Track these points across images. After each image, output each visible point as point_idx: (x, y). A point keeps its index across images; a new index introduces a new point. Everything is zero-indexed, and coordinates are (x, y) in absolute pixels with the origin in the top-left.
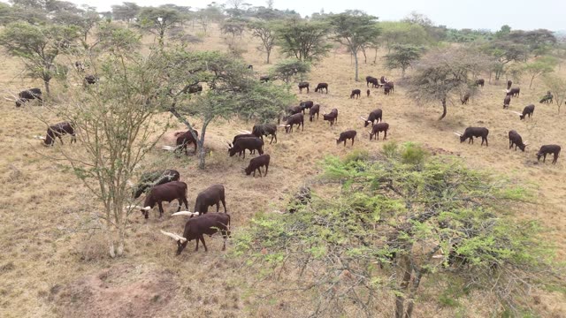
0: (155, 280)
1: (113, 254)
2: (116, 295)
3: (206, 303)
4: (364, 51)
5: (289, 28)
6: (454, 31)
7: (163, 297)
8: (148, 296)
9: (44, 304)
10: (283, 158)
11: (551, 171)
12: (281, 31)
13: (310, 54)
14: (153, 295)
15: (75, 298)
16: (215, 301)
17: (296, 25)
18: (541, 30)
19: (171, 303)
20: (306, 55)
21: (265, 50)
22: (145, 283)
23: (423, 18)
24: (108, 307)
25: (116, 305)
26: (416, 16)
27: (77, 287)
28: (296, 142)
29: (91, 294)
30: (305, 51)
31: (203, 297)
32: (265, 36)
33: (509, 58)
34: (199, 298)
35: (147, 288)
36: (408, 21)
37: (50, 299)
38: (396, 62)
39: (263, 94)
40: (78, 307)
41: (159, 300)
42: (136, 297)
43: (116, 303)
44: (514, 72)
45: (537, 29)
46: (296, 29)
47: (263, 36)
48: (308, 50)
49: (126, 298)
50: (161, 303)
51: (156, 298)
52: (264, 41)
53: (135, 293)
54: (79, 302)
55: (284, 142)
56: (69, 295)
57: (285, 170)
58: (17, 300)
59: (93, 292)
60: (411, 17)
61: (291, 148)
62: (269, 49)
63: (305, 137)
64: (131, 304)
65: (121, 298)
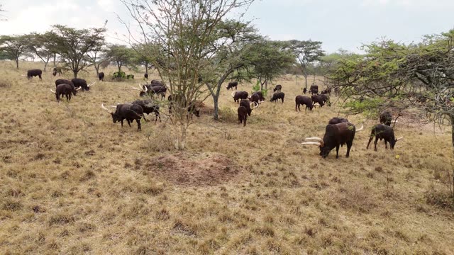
1: (177, 148)
2: (194, 164)
7: (232, 170)
8: (221, 167)
9: (132, 171)
14: (225, 167)
15: (160, 165)
19: (240, 174)
22: (215, 159)
23: (348, 53)
24: (191, 171)
25: (197, 170)
26: (342, 51)
27: (159, 160)
29: (173, 163)
31: (265, 173)
34: (262, 173)
35: (218, 162)
36: (336, 54)
37: (137, 168)
40: (164, 171)
41: (230, 171)
42: (212, 166)
49: (203, 166)
50: (232, 173)
51: (227, 169)
53: (210, 164)
54: (165, 168)
56: (154, 165)
58: (108, 170)
59: (174, 161)
60: (338, 52)
64: (209, 170)
65: (200, 166)
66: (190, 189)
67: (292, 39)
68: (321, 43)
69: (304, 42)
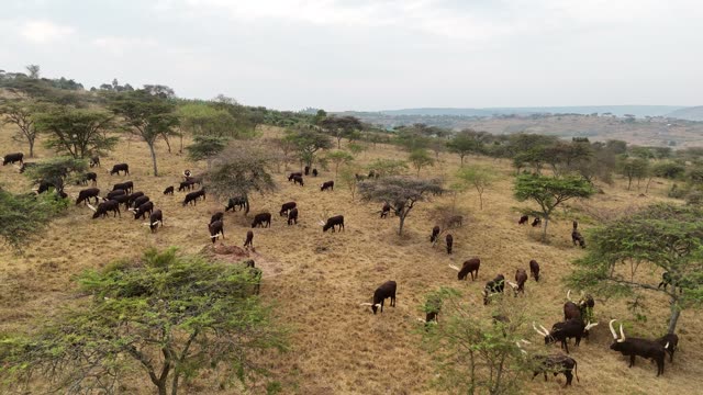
4: (166, 139)
5: (55, 117)
6: (276, 113)
10: (50, 280)
11: (335, 255)
12: (45, 120)
13: (89, 147)
17: (66, 114)
20: (83, 148)
21: (26, 139)
23: (232, 103)
26: (224, 100)
28: (70, 257)
30: (82, 144)
32: (25, 122)
33: (317, 147)
38: (200, 153)
39: (14, 209)
44: (321, 161)
46: (66, 119)
47: (22, 123)
48: (86, 143)
52: (24, 129)
55: (54, 260)
57: (55, 294)
60: (218, 101)
61: (63, 266)
62: (31, 139)
63: (82, 251)
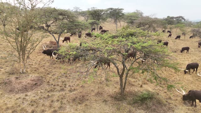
0: (36, 79)
1: (21, 72)
2: (21, 82)
3: (54, 86)
4: (120, 22)
5: (92, 11)
7: (39, 84)
8: (33, 83)
12: (90, 12)
14: (35, 83)
15: (6, 83)
16: (58, 85)
18: (180, 16)
19: (42, 86)
22: (32, 79)
23: (140, 12)
24: (17, 86)
25: (21, 85)
26: (138, 11)
27: (6, 80)
29: (12, 82)
31: (54, 84)
32: (85, 16)
34: (52, 85)
35: (33, 81)
40: (6, 86)
41: (37, 85)
42: (28, 83)
43: (20, 85)
44: (170, 28)
45: (179, 16)
46: (95, 11)
48: (99, 19)
49: (24, 83)
51: (36, 84)
52: (85, 18)
53: (28, 82)
54: (7, 84)
56: (3, 83)
59: (12, 81)
60: (136, 11)
64: (26, 85)
65: (23, 83)
66: (12, 96)
67: (110, 8)
68: (123, 9)
69: (116, 9)
